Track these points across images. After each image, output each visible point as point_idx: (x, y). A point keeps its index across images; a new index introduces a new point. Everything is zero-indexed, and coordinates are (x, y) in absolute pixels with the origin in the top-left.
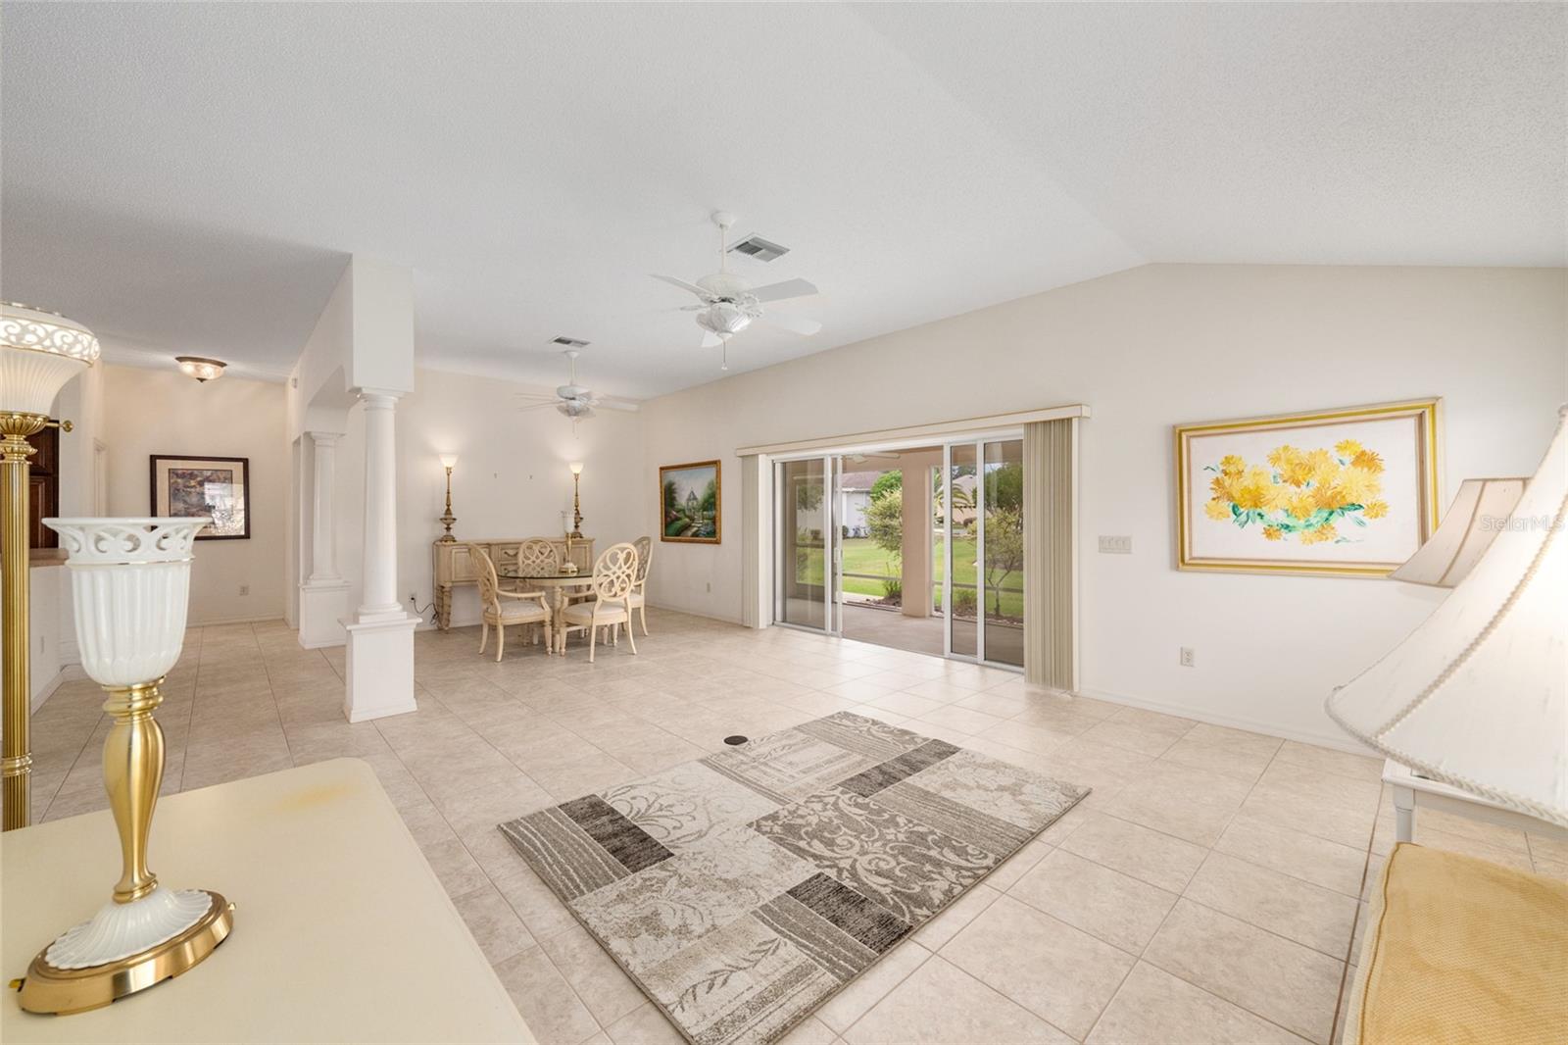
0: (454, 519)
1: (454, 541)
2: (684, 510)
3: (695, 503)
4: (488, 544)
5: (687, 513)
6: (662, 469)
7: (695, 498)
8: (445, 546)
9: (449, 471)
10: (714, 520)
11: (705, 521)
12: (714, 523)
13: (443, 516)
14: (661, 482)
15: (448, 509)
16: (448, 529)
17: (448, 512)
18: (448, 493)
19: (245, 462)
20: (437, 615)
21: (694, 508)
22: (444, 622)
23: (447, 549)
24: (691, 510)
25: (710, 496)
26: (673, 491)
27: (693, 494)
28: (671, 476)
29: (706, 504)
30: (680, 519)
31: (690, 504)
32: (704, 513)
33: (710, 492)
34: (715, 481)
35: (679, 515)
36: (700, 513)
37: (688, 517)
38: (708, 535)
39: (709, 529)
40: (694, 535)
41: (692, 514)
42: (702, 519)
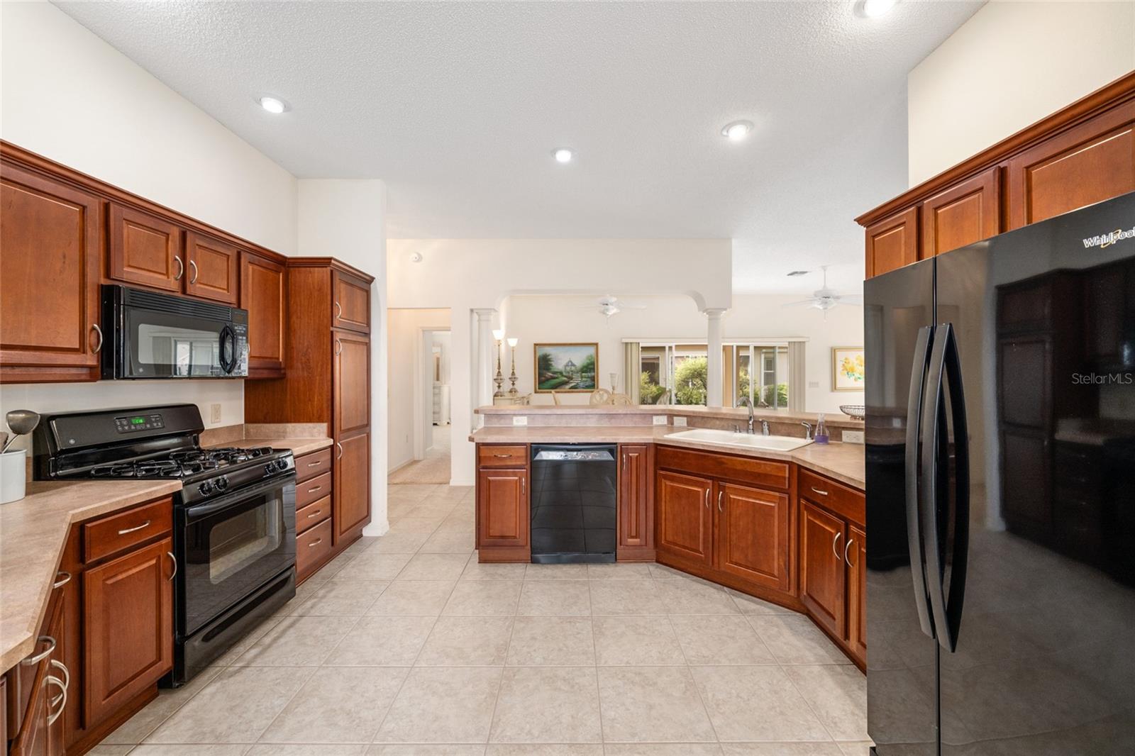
2: (561, 373)
3: (573, 368)
5: (564, 374)
6: (536, 345)
7: (573, 365)
10: (593, 379)
11: (584, 379)
12: (594, 380)
14: (535, 354)
21: (572, 371)
24: (569, 373)
25: (589, 364)
26: (549, 360)
27: (572, 363)
28: (547, 350)
29: (585, 369)
30: (557, 378)
31: (568, 369)
32: (583, 374)
33: (588, 361)
34: (594, 356)
35: (556, 376)
36: (579, 375)
37: (565, 376)
38: (587, 387)
39: (587, 384)
40: (572, 388)
41: (570, 375)
42: (582, 377)
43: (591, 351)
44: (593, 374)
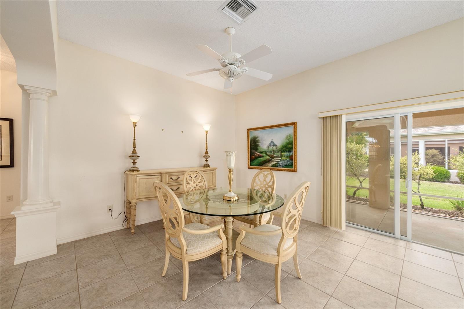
0: (138, 157)
1: (138, 171)
2: (265, 152)
3: (274, 148)
4: (160, 173)
5: (268, 153)
6: (248, 130)
7: (274, 145)
8: (132, 175)
9: (135, 124)
10: (291, 158)
11: (283, 158)
13: (131, 155)
14: (248, 137)
15: (134, 150)
16: (134, 163)
17: (134, 152)
18: (134, 139)
19: (11, 121)
20: (127, 219)
21: (274, 151)
22: (131, 222)
23: (134, 177)
24: (271, 152)
25: (288, 144)
26: (257, 142)
27: (273, 143)
28: (256, 133)
29: (284, 149)
30: (262, 157)
31: (271, 148)
32: (283, 153)
33: (288, 141)
34: (292, 135)
35: (262, 155)
36: (279, 154)
37: (269, 156)
38: (286, 166)
39: (286, 163)
40: (273, 166)
41: (272, 154)
42: (281, 157)
43: (290, 130)
44: (291, 153)
